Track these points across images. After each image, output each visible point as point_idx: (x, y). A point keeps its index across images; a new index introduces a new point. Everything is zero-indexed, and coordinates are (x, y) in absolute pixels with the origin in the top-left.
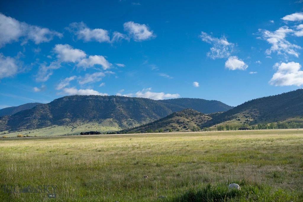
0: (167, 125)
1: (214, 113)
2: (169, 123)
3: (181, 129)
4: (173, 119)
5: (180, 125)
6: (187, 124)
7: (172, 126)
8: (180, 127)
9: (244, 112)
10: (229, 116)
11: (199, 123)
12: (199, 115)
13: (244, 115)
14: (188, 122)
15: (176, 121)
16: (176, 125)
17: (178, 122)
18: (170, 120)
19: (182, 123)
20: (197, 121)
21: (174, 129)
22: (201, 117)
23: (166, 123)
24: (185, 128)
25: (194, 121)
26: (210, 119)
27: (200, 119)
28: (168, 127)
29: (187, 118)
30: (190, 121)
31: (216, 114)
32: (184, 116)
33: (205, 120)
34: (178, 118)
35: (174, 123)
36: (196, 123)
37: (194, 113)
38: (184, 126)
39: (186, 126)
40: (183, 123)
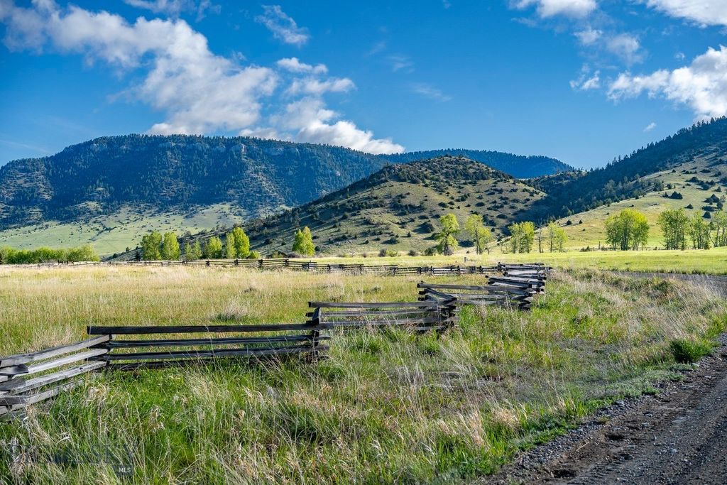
0: (345, 218)
1: (551, 176)
2: (357, 208)
3: (409, 236)
4: (379, 192)
5: (403, 219)
6: (438, 216)
7: (367, 222)
8: (403, 225)
9: (688, 166)
10: (623, 182)
11: (488, 212)
12: (491, 181)
13: (690, 177)
14: (442, 205)
15: (387, 201)
16: (388, 218)
17: (398, 207)
18: (362, 194)
19: (412, 208)
20: (480, 205)
21: (374, 234)
22: (500, 185)
23: (344, 208)
24: (429, 232)
25: (467, 202)
26: (537, 197)
27: (496, 197)
28: (347, 227)
29: (440, 191)
30: (451, 203)
31: (558, 178)
32: (427, 182)
33: (516, 201)
34: (396, 188)
35: (378, 210)
36: (475, 209)
37: (471, 171)
38: (423, 221)
39: (433, 222)
40: (421, 208)
